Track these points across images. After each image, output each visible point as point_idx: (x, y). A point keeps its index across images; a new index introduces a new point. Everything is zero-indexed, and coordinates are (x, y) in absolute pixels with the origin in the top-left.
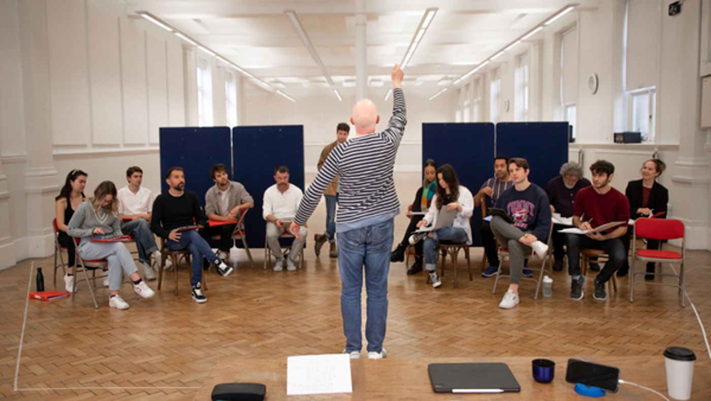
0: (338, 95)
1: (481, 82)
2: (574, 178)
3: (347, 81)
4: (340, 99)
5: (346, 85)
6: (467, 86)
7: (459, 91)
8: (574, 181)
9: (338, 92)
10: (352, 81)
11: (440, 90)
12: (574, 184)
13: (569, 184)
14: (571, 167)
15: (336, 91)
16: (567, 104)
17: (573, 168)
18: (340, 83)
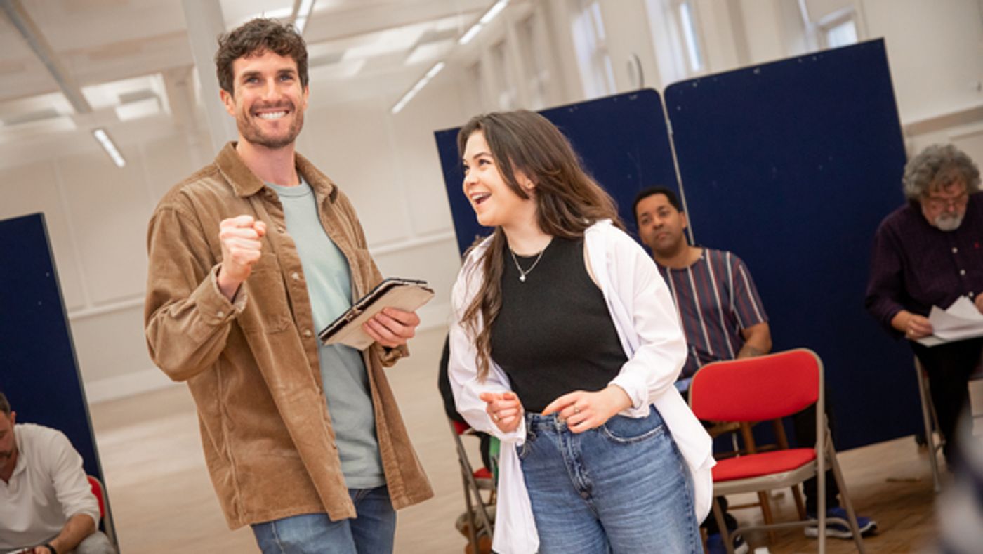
0: (109, 146)
1: (540, 26)
2: (956, 190)
3: (127, 99)
4: (120, 162)
5: (127, 113)
6: (498, 48)
7: (475, 68)
8: (957, 199)
9: (110, 138)
10: (145, 95)
11: (423, 76)
12: (962, 210)
13: (946, 214)
14: (935, 161)
15: (100, 135)
16: (825, 20)
17: (942, 161)
18: (110, 112)
